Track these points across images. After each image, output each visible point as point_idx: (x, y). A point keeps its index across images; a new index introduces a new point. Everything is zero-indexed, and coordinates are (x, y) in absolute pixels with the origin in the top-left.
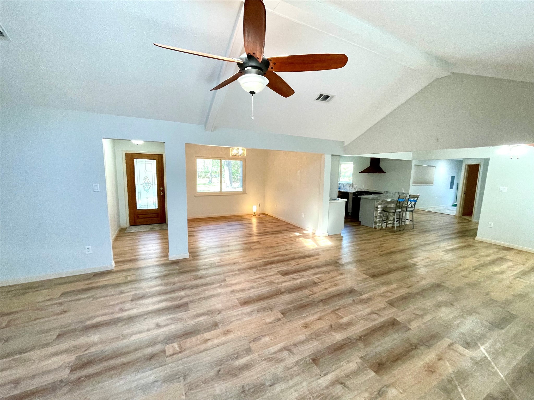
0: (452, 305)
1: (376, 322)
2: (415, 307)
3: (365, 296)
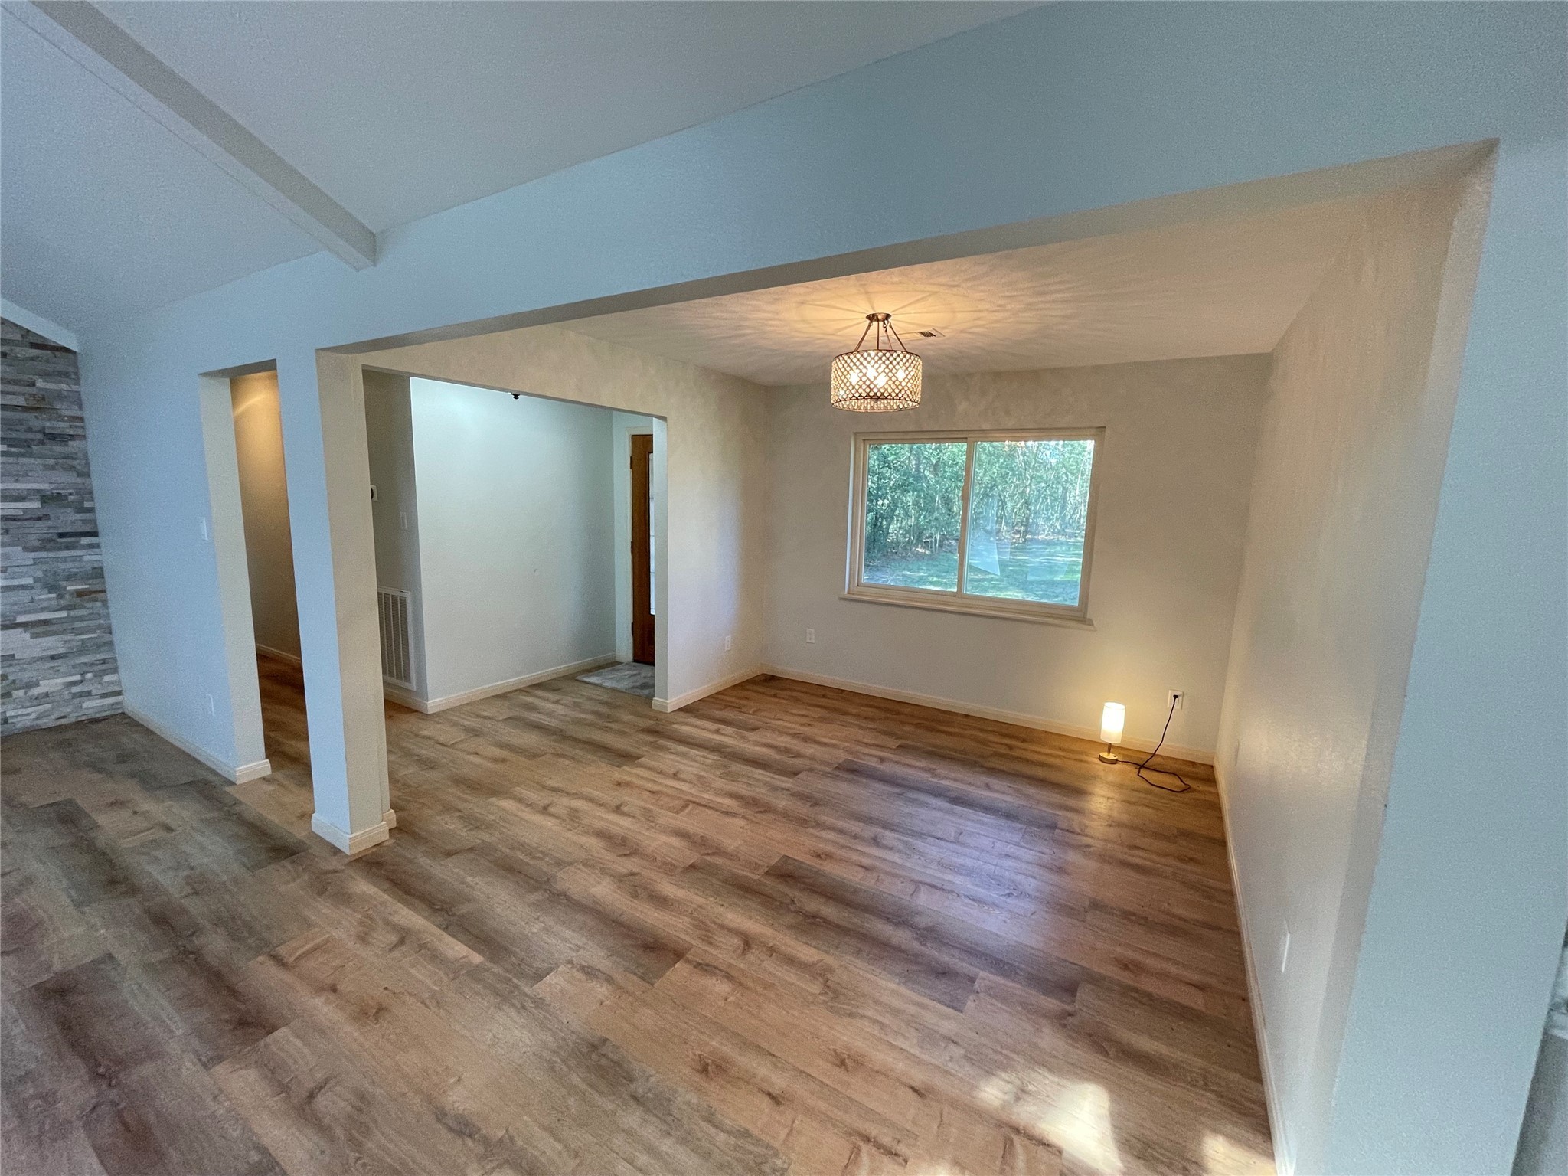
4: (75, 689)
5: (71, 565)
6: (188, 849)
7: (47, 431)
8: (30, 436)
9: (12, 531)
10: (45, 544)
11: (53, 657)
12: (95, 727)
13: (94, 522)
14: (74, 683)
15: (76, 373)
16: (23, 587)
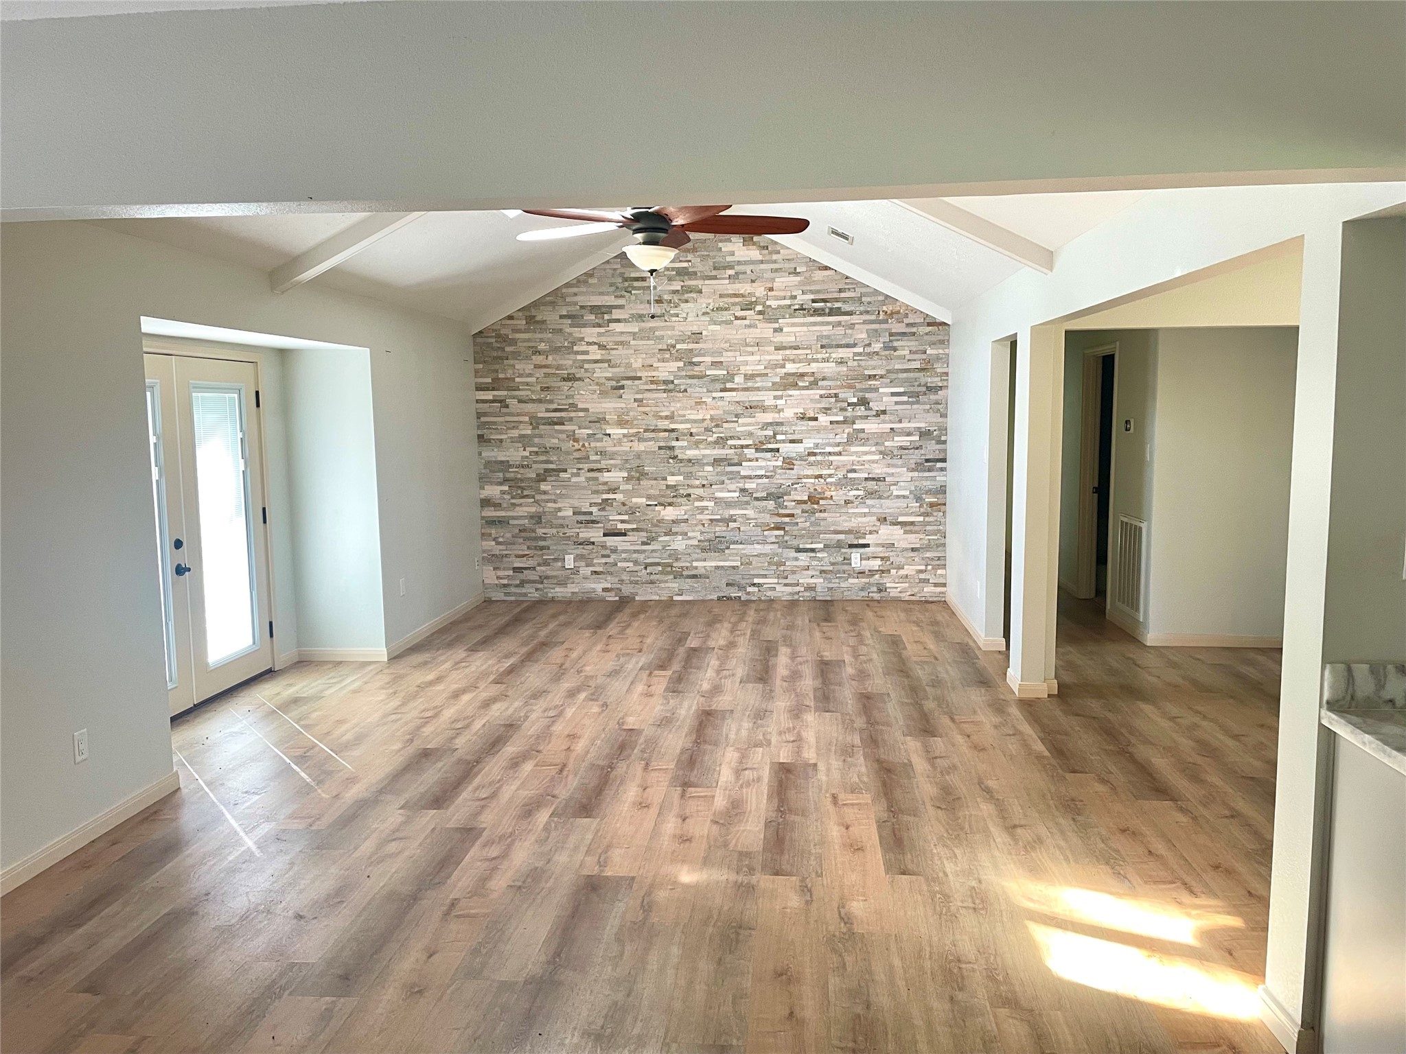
0: (299, 917)
1: (470, 788)
2: (407, 853)
3: (543, 817)
4: (922, 576)
5: (928, 483)
6: (939, 669)
7: (929, 385)
8: (920, 389)
9: (903, 457)
10: (919, 467)
11: (913, 550)
12: (928, 606)
13: (945, 451)
14: (921, 571)
15: (948, 341)
16: (904, 497)
